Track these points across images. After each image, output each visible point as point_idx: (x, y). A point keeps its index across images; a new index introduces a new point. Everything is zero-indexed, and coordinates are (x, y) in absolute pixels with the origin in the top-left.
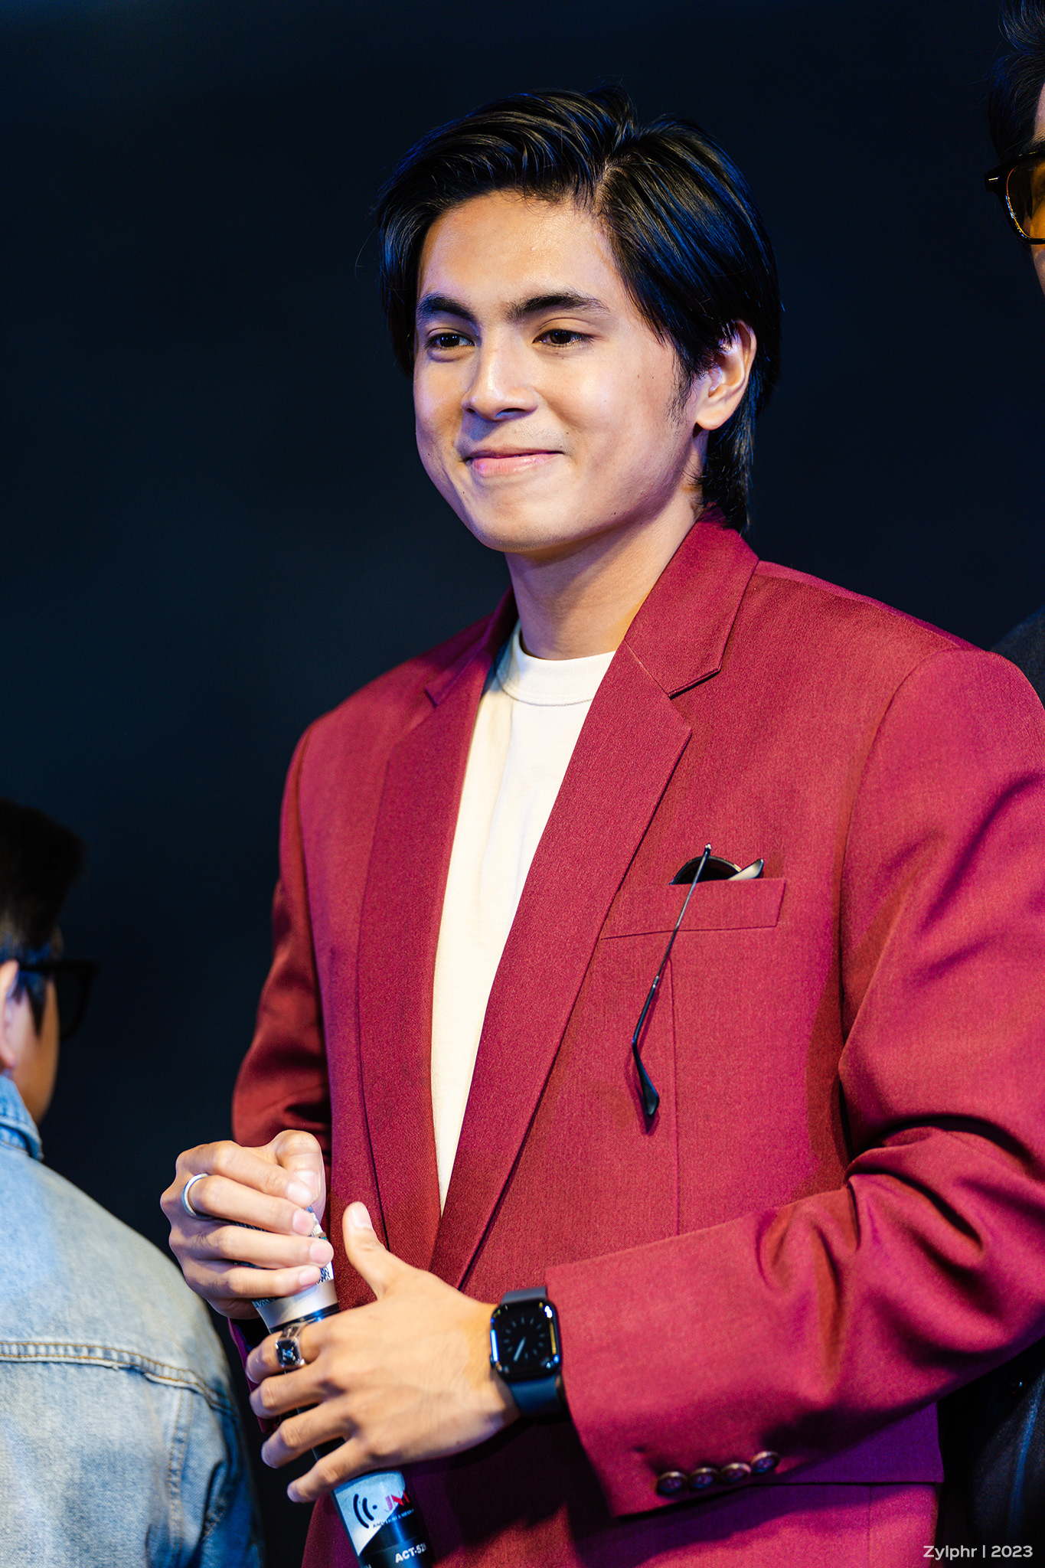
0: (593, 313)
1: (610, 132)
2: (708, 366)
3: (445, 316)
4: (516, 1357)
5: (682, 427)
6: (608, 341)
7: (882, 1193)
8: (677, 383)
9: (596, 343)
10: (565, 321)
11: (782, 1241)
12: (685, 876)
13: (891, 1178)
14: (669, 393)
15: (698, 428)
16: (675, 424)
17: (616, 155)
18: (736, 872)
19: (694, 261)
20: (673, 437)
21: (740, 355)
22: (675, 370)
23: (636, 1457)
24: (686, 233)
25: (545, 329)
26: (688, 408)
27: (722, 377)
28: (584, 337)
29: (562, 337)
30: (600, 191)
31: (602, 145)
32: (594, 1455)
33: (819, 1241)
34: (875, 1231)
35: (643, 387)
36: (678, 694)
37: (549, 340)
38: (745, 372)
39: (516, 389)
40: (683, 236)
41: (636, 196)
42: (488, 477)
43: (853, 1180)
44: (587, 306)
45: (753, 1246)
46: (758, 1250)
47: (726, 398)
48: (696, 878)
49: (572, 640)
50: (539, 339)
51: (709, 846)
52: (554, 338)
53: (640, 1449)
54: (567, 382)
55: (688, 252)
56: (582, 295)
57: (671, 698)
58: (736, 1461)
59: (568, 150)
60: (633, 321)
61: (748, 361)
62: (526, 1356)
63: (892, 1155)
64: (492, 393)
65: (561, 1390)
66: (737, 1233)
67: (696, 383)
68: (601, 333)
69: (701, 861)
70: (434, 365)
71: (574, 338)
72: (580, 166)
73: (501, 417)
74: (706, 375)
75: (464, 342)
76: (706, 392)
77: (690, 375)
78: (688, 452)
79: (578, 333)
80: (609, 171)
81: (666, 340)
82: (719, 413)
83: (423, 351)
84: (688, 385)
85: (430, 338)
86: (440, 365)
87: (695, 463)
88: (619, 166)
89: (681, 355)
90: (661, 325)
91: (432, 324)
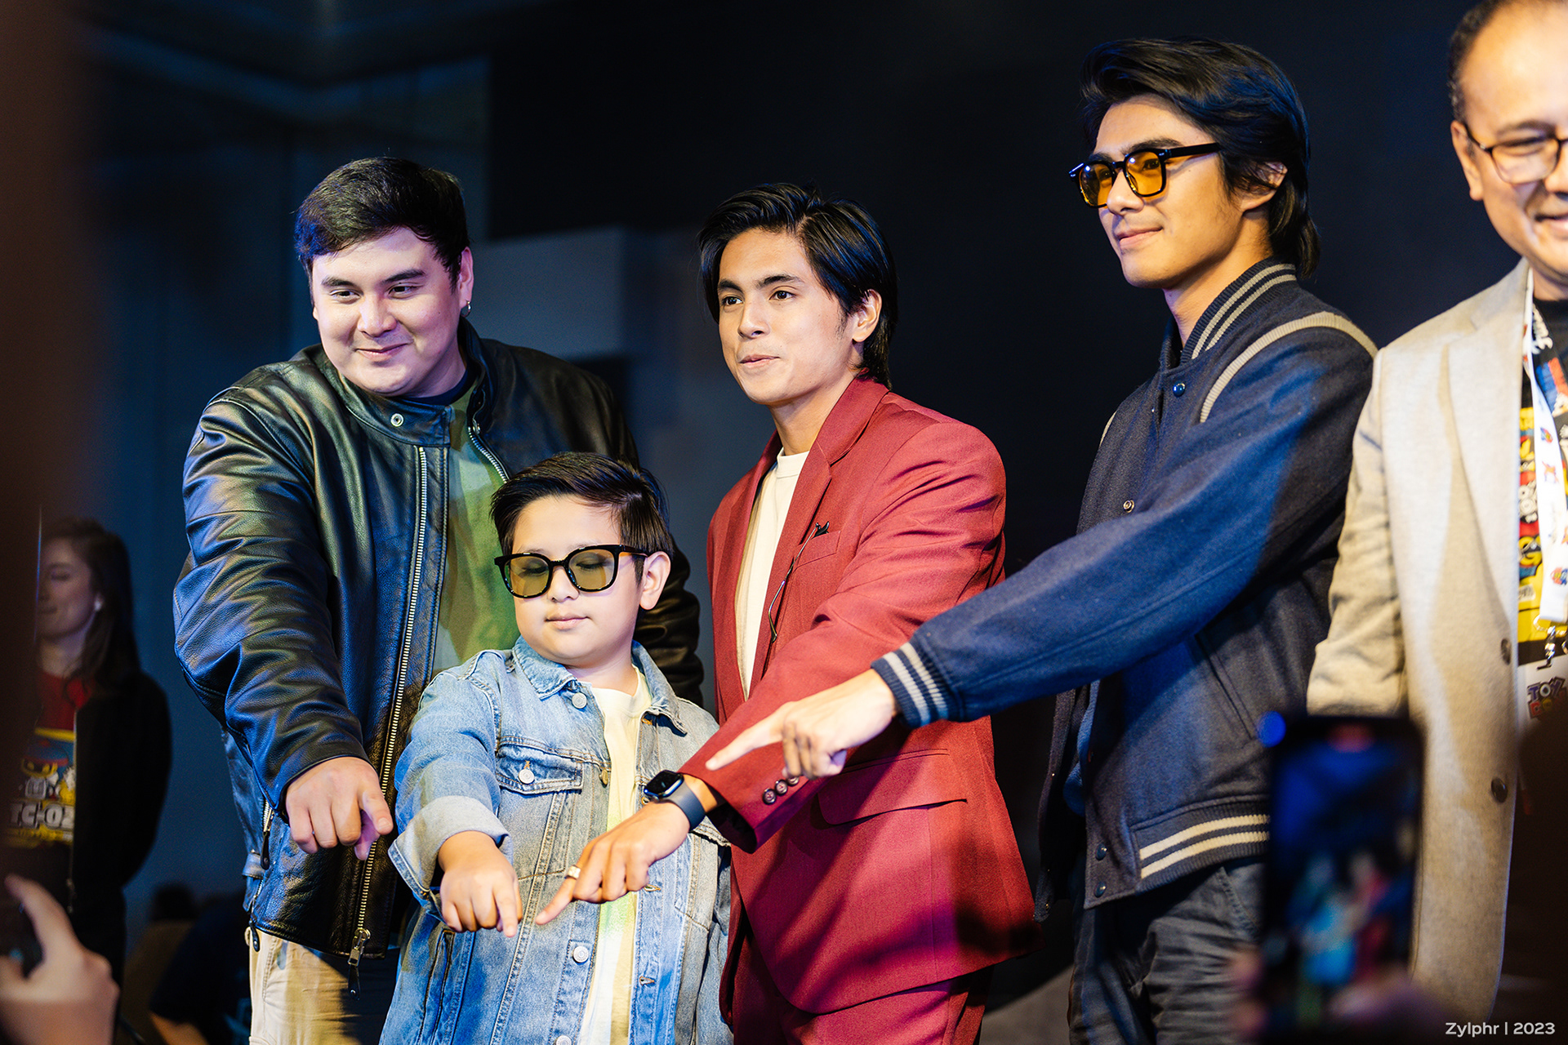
0: (796, 284)
1: (806, 202)
2: (857, 312)
3: (730, 289)
5: (844, 340)
6: (804, 297)
8: (840, 319)
9: (798, 298)
10: (785, 287)
14: (836, 324)
15: (854, 342)
16: (840, 338)
17: (809, 212)
20: (840, 345)
21: (874, 304)
22: (839, 312)
25: (775, 292)
26: (847, 331)
27: (866, 318)
28: (794, 295)
29: (782, 295)
30: (800, 227)
31: (800, 209)
35: (822, 320)
36: (835, 463)
37: (776, 297)
38: (877, 315)
39: (760, 322)
40: (842, 250)
41: (819, 233)
42: (753, 370)
44: (794, 281)
47: (869, 326)
49: (797, 447)
50: (772, 296)
52: (779, 296)
54: (784, 319)
56: (791, 276)
59: (782, 208)
60: (816, 288)
61: (878, 310)
64: (749, 325)
67: (850, 319)
68: (801, 293)
70: (726, 314)
71: (788, 296)
72: (790, 216)
73: (753, 336)
74: (856, 315)
75: (738, 301)
76: (856, 323)
77: (847, 315)
78: (850, 352)
79: (790, 293)
80: (805, 219)
81: (834, 298)
82: (864, 334)
83: (721, 308)
84: (846, 320)
85: (724, 300)
86: (729, 314)
87: (856, 357)
88: (810, 218)
89: (842, 306)
90: (830, 290)
91: (725, 294)
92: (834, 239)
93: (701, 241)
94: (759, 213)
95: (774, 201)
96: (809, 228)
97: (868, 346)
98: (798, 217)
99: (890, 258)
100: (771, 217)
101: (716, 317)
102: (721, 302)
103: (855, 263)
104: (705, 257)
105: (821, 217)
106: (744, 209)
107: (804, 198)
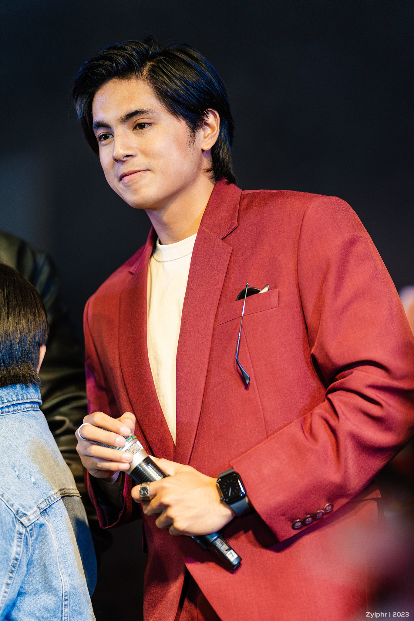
0: (150, 115)
1: (147, 51)
2: (201, 127)
3: (102, 128)
4: (230, 495)
5: (195, 151)
6: (159, 124)
7: (341, 397)
8: (189, 135)
9: (154, 126)
10: (142, 119)
11: (311, 425)
12: (241, 296)
13: (342, 391)
14: (187, 139)
15: (203, 151)
16: (192, 150)
17: (151, 59)
18: (260, 291)
19: (185, 89)
20: (193, 155)
21: (213, 119)
22: (187, 131)
23: (283, 518)
24: (180, 80)
25: (135, 124)
26: (196, 143)
27: (209, 131)
28: (150, 124)
29: (142, 126)
30: (145, 71)
31: (144, 58)
32: (268, 522)
33: (324, 422)
34: (342, 411)
35: (175, 139)
36: (224, 238)
37: (138, 128)
38: (217, 127)
39: (128, 148)
41: (160, 73)
42: (127, 183)
43: (330, 396)
44: (147, 113)
45: (301, 431)
46: (303, 432)
47: (213, 137)
48: (246, 296)
49: (178, 235)
50: (135, 128)
51: (248, 284)
52: (139, 127)
53: (283, 515)
54: (146, 143)
55: (182, 86)
56: (145, 109)
57: (222, 240)
58: (318, 510)
59: (129, 61)
60: (166, 115)
61: (218, 123)
62: (233, 493)
63: (341, 383)
64: (120, 152)
65: (250, 503)
66: (295, 429)
67: (197, 134)
68: (156, 122)
69: (246, 290)
70: (102, 147)
71: (146, 126)
72: (136, 65)
73: (125, 159)
74: (201, 130)
75: (111, 136)
76: (202, 136)
77: (194, 132)
78: (201, 159)
79: (147, 123)
80: (149, 65)
81: (181, 120)
82: (209, 143)
83: (99, 143)
84: (194, 135)
85: (100, 138)
86: (105, 147)
87: (207, 163)
88: (153, 63)
89: (188, 125)
90: (177, 115)
91: (100, 132)
92: (173, 75)
93: (74, 97)
94: (112, 67)
95: (123, 56)
96: (152, 71)
97: (214, 152)
98: (142, 64)
99: (219, 82)
100: (122, 68)
101: (96, 150)
102: (98, 139)
103: (192, 90)
104: (79, 108)
105: (160, 61)
106: (100, 66)
107: (144, 48)
